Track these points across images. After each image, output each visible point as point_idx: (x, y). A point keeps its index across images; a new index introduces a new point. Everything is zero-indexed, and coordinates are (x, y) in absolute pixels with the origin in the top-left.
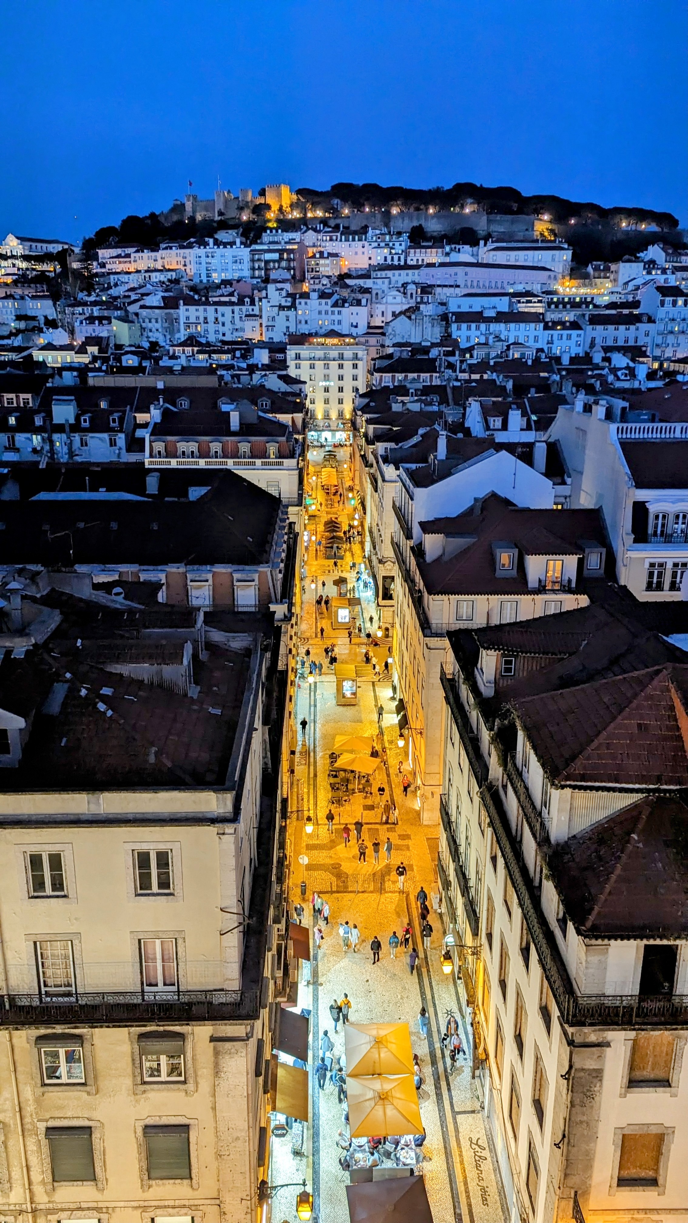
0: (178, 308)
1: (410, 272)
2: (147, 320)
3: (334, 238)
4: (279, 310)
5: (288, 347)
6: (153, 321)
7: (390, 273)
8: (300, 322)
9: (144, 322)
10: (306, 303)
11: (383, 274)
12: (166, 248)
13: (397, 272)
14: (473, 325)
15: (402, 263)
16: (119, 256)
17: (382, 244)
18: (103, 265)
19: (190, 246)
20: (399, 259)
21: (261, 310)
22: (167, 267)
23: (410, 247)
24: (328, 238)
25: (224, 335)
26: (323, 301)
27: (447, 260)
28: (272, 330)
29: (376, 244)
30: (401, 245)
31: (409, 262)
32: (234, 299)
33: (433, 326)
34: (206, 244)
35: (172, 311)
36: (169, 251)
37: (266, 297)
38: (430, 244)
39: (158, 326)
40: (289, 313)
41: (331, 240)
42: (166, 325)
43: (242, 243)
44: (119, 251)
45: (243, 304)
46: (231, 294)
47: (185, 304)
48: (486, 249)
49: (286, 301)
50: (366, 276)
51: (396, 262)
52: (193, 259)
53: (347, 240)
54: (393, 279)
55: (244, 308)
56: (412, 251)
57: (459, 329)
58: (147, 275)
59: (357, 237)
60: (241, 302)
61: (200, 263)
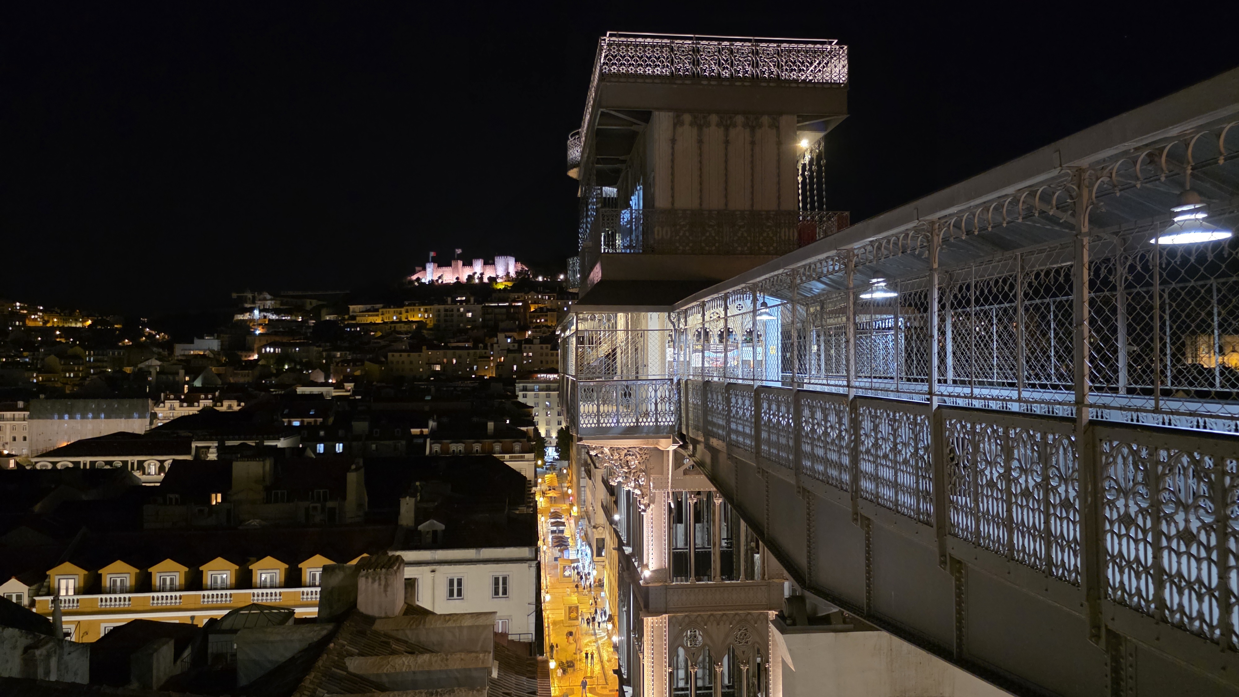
3: (552, 297)
4: (508, 353)
5: (516, 382)
10: (530, 348)
12: (410, 305)
16: (367, 311)
18: (354, 318)
19: (431, 303)
22: (410, 320)
24: (547, 297)
26: (544, 346)
32: (470, 345)
34: (444, 301)
35: (417, 354)
36: (412, 309)
37: (497, 343)
40: (516, 355)
43: (475, 302)
44: (369, 307)
45: (477, 348)
46: (467, 341)
47: (427, 349)
49: (514, 346)
55: (478, 351)
58: (393, 325)
61: (439, 316)
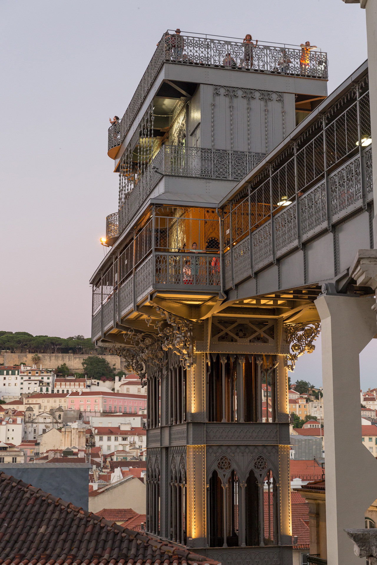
1: (57, 399)
7: (40, 401)
11: (34, 400)
13: (46, 400)
14: (113, 437)
15: (50, 392)
17: (33, 378)
20: (47, 390)
23: (56, 381)
27: (88, 390)
29: (27, 378)
30: (48, 378)
31: (56, 392)
33: (79, 437)
38: (74, 378)
48: (120, 383)
50: (20, 402)
51: (45, 392)
54: (43, 405)
56: (58, 383)
57: (101, 439)
59: (10, 372)
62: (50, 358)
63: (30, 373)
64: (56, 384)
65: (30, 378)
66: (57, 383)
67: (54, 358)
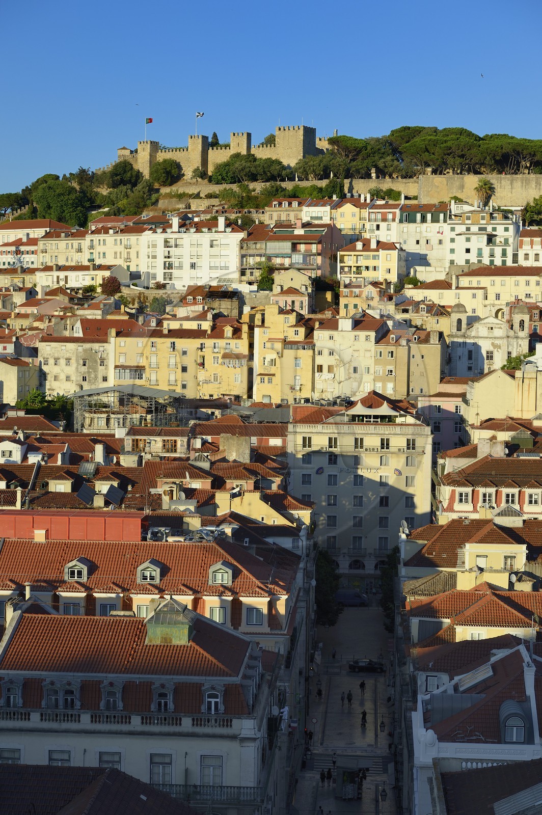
0: (106, 341)
1: (522, 279)
2: (51, 361)
3: (390, 216)
4: (284, 348)
5: (290, 427)
6: (62, 362)
7: (485, 281)
8: (320, 368)
9: (46, 363)
10: (331, 338)
11: (475, 281)
12: (97, 232)
13: (498, 279)
15: (509, 263)
16: (18, 243)
17: (474, 229)
19: (138, 229)
20: (504, 254)
21: (251, 346)
22: (97, 262)
23: (523, 234)
24: (379, 216)
25: (184, 386)
26: (362, 334)
28: (270, 381)
29: (462, 229)
30: (506, 230)
31: (522, 262)
32: (206, 325)
34: (165, 225)
35: (96, 346)
36: (102, 237)
37: (262, 325)
39: (71, 370)
40: (301, 352)
41: (384, 220)
42: (84, 369)
43: (228, 225)
44: (20, 234)
45: (220, 335)
46: (202, 317)
47: (118, 334)
49: (296, 333)
50: (445, 284)
51: (498, 262)
52: (144, 251)
53: (411, 219)
54: (492, 291)
55: (221, 343)
56: (527, 239)
58: (62, 274)
59: (429, 216)
60: (216, 332)
61: (154, 257)
62: (511, 184)
63: (468, 218)
64: (522, 242)
65: (468, 229)
66: (525, 239)
67: (519, 183)
